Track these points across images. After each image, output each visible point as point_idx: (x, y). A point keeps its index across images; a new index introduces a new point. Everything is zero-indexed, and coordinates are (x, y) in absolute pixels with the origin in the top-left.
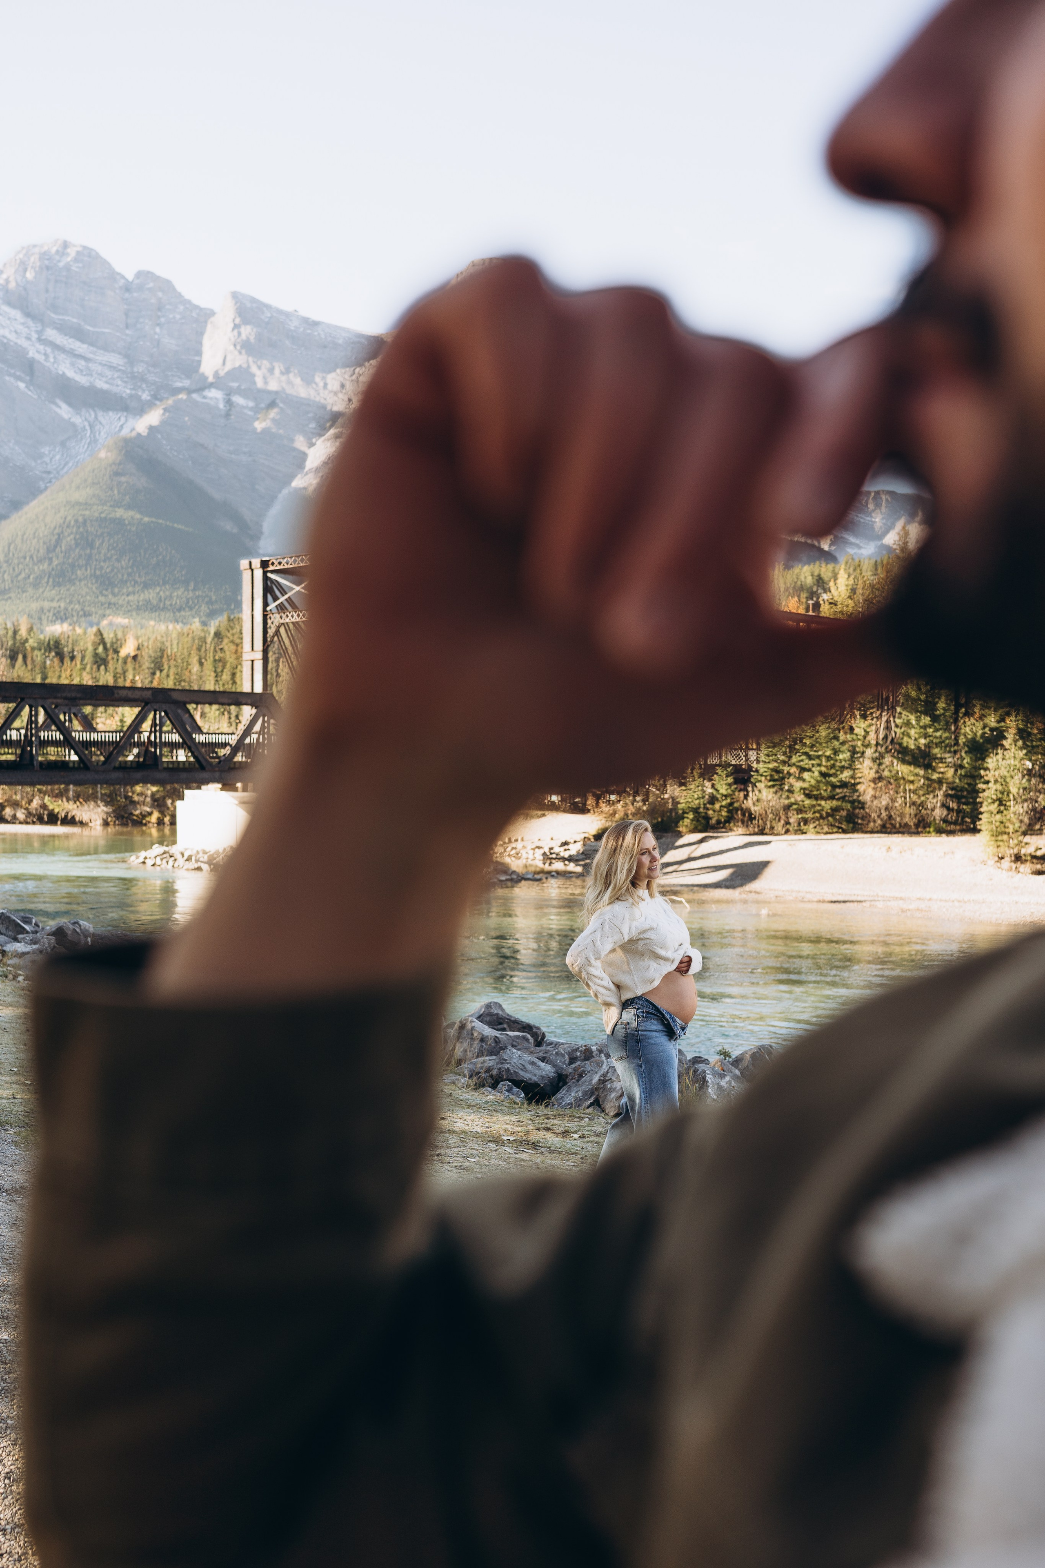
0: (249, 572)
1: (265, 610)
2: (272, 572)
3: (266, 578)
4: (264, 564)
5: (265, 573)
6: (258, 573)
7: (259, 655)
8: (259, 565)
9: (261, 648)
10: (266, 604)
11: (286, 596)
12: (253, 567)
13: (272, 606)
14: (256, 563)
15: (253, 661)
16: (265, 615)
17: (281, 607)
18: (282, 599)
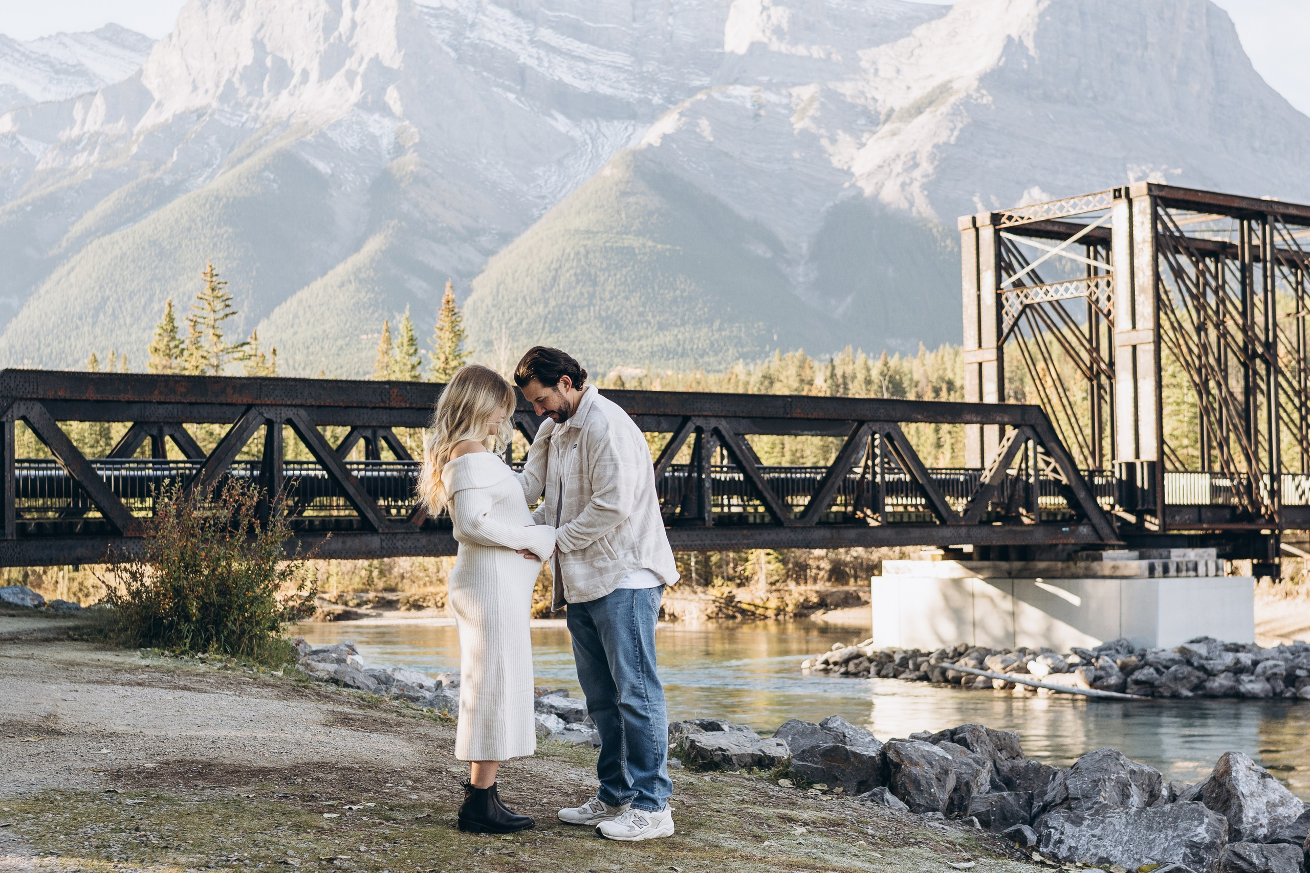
0: (972, 232)
1: (998, 287)
2: (1009, 230)
3: (998, 241)
4: (996, 219)
5: (997, 232)
6: (987, 234)
7: (992, 354)
8: (988, 221)
9: (994, 344)
10: (999, 280)
11: (1028, 269)
12: (978, 225)
13: (1007, 282)
14: (984, 219)
15: (980, 365)
16: (999, 297)
17: (1018, 284)
18: (1021, 274)
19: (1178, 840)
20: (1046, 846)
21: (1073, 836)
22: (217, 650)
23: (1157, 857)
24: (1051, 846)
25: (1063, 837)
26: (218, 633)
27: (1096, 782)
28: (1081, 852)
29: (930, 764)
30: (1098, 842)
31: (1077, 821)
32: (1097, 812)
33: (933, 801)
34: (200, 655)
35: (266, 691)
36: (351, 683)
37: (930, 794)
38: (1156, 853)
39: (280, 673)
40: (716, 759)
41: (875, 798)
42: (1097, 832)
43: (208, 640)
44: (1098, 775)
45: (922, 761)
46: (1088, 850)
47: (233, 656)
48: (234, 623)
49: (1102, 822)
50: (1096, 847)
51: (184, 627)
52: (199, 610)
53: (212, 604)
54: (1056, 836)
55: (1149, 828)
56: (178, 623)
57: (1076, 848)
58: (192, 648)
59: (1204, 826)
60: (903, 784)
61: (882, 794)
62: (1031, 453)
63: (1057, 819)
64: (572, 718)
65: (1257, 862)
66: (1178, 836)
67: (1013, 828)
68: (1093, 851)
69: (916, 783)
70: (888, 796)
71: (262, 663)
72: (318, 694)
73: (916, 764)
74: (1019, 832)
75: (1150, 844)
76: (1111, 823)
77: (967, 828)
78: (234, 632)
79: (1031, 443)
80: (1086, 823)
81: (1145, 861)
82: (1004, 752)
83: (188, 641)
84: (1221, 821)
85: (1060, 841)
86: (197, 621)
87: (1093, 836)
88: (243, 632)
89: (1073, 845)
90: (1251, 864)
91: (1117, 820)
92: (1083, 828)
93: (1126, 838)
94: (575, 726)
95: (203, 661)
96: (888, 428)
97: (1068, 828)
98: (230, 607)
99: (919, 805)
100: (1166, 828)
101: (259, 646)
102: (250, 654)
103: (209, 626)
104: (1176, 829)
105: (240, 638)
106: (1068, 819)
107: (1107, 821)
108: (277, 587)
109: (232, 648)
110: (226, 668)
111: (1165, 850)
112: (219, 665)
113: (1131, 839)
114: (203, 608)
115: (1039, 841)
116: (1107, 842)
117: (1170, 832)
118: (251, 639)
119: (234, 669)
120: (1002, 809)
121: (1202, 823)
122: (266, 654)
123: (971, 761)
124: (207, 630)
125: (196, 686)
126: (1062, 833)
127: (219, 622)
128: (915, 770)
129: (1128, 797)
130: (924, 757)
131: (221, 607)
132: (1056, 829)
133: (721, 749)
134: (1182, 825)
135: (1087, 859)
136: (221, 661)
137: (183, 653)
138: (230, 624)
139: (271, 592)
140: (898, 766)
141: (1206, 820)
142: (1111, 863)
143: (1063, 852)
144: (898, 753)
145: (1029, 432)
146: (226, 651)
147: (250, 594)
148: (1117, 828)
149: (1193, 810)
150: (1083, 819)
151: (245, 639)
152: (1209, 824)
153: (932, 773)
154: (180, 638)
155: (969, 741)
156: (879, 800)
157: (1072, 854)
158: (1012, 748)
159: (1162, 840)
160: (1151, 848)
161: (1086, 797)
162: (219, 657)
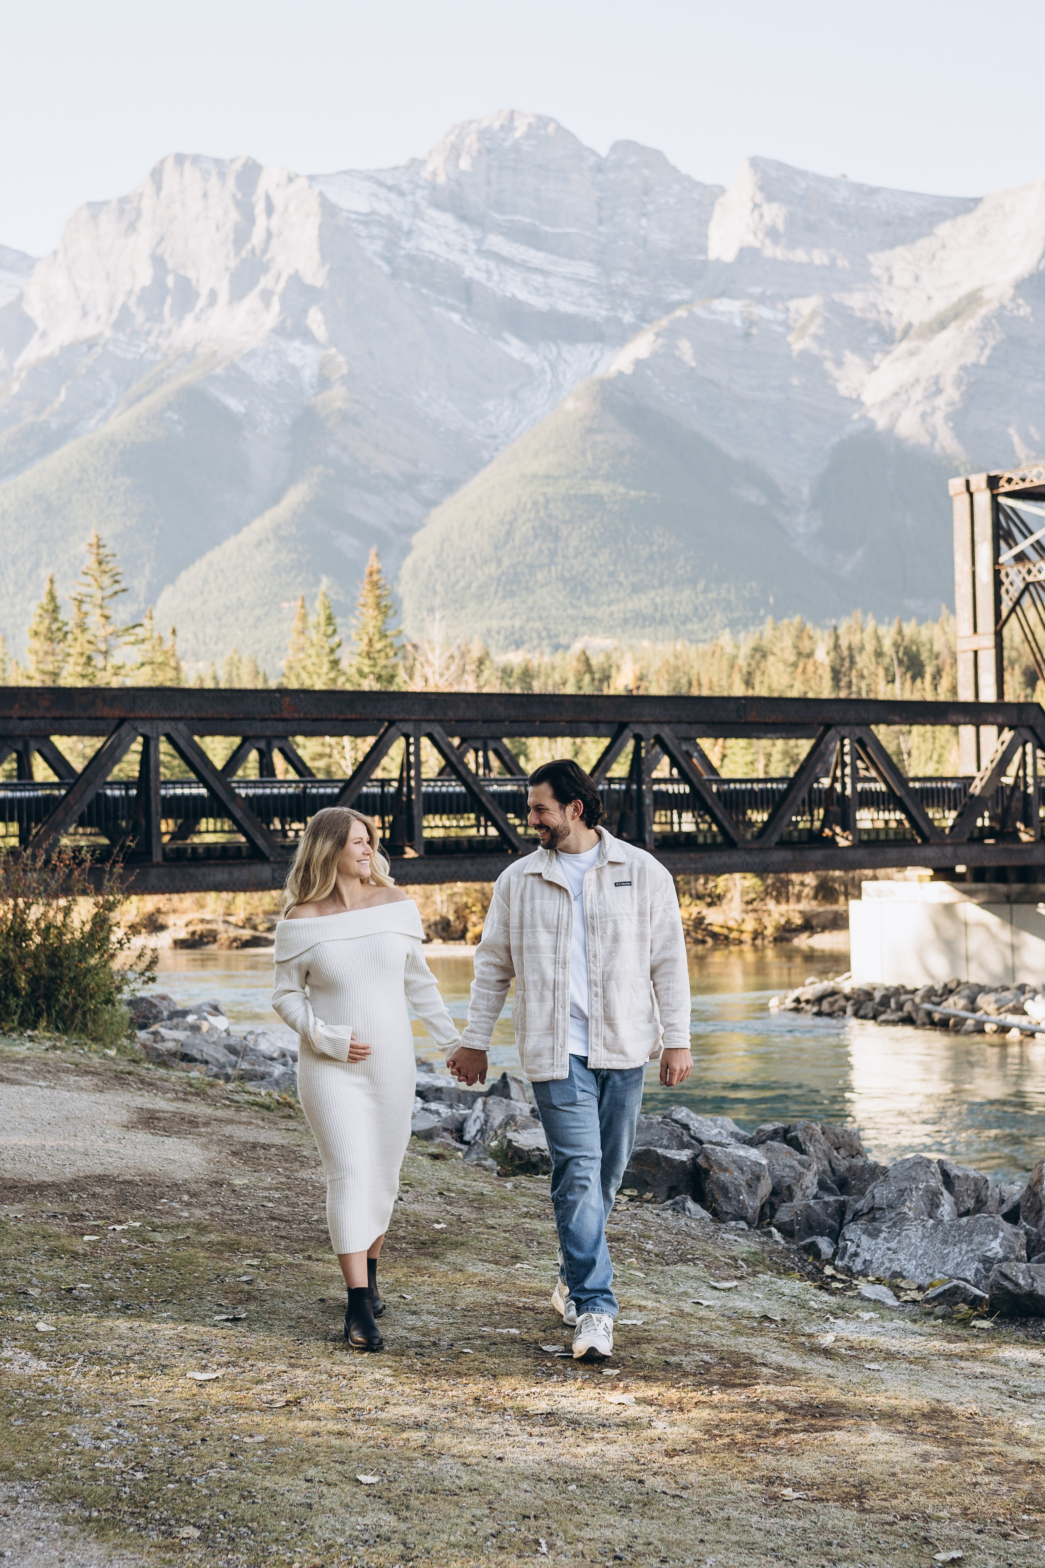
0: (966, 496)
1: (996, 562)
2: (1010, 494)
3: (996, 507)
4: (993, 482)
5: (994, 497)
6: (983, 499)
7: (987, 641)
8: (984, 484)
9: (991, 628)
10: (997, 553)
11: (1032, 539)
12: (972, 489)
13: (1007, 556)
14: (979, 482)
15: (976, 653)
16: (997, 573)
17: (1021, 558)
18: (1024, 545)
19: (971, 1255)
20: (842, 1259)
21: (869, 1249)
22: (47, 1029)
23: (950, 1272)
24: (846, 1259)
25: (859, 1250)
26: (49, 1008)
27: (902, 1191)
28: (875, 1265)
29: (741, 1169)
30: (893, 1256)
31: (874, 1234)
32: (894, 1225)
33: (742, 1208)
34: (29, 1032)
35: (85, 1081)
36: (199, 1057)
37: (739, 1201)
38: (949, 1268)
39: (112, 1053)
40: (533, 1160)
41: (678, 1208)
42: (893, 1245)
43: (38, 1015)
44: (906, 1184)
45: (733, 1167)
46: (883, 1263)
47: (65, 1032)
48: (66, 996)
49: (899, 1235)
50: (891, 1260)
51: (12, 1002)
52: (28, 983)
53: (42, 977)
54: (852, 1248)
55: (945, 1242)
56: (6, 998)
57: (871, 1262)
58: (21, 1024)
59: (999, 1240)
60: (711, 1190)
61: (684, 1201)
62: (1029, 759)
63: (855, 1231)
64: (431, 1096)
65: (1022, 1282)
66: (972, 1250)
67: (808, 1240)
68: (887, 1265)
69: (724, 1189)
70: (690, 1204)
71: (95, 1040)
72: (142, 1082)
73: (726, 1170)
74: (814, 1245)
75: (944, 1258)
76: (907, 1236)
77: (764, 1239)
78: (66, 1006)
79: (1029, 747)
80: (883, 1235)
81: (938, 1276)
82: (842, 1151)
83: (16, 1018)
84: (1017, 1234)
85: (856, 1254)
86: (27, 994)
87: (889, 1249)
88: (76, 1007)
89: (868, 1258)
90: (1017, 1284)
91: (914, 1233)
92: (879, 1240)
93: (920, 1252)
94: (433, 1106)
95: (31, 1039)
96: (859, 732)
97: (865, 1240)
98: (62, 980)
99: (727, 1213)
100: (960, 1241)
101: (94, 1021)
102: (83, 1029)
103: (40, 1001)
104: (970, 1243)
105: (73, 1012)
106: (865, 1231)
107: (903, 1234)
108: (112, 956)
109: (64, 1023)
110: (55, 1047)
111: (958, 1264)
112: (48, 1044)
113: (925, 1253)
114: (34, 981)
115: (835, 1254)
116: (901, 1256)
117: (964, 1246)
118: (84, 1014)
119: (63, 1049)
120: (808, 1218)
121: (996, 1237)
122: (101, 1029)
123: (795, 1163)
124: (37, 1005)
125: (12, 1075)
126: (858, 1246)
127: (50, 996)
128: (724, 1177)
129: (938, 1206)
130: (734, 1162)
131: (52, 979)
132: (853, 1242)
133: (538, 1149)
134: (977, 1239)
135: (880, 1273)
136: (49, 1039)
137: (12, 1030)
138: (61, 998)
139: (107, 962)
140: (707, 1172)
141: (1001, 1234)
142: (904, 1278)
143: (858, 1266)
144: (707, 1158)
145: (1027, 734)
146: (57, 1028)
147: (83, 965)
148: (913, 1241)
149: (989, 1224)
150: (880, 1231)
151: (79, 1014)
152: (1004, 1238)
153: (742, 1180)
154: (9, 1014)
155: (801, 1140)
156: (679, 1209)
157: (866, 1268)
158: (851, 1146)
159: (956, 1254)
160: (944, 1263)
161: (891, 1207)
162: (48, 1035)
